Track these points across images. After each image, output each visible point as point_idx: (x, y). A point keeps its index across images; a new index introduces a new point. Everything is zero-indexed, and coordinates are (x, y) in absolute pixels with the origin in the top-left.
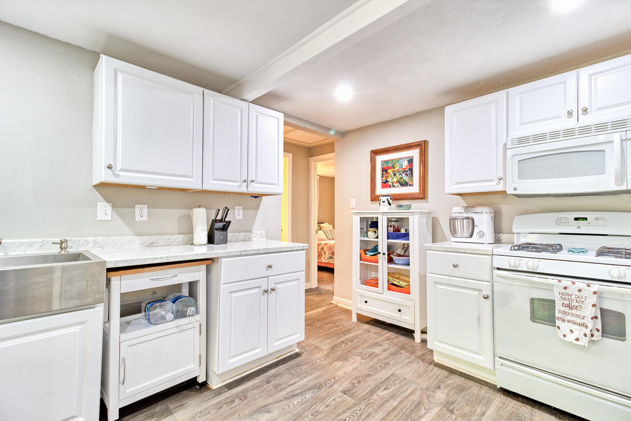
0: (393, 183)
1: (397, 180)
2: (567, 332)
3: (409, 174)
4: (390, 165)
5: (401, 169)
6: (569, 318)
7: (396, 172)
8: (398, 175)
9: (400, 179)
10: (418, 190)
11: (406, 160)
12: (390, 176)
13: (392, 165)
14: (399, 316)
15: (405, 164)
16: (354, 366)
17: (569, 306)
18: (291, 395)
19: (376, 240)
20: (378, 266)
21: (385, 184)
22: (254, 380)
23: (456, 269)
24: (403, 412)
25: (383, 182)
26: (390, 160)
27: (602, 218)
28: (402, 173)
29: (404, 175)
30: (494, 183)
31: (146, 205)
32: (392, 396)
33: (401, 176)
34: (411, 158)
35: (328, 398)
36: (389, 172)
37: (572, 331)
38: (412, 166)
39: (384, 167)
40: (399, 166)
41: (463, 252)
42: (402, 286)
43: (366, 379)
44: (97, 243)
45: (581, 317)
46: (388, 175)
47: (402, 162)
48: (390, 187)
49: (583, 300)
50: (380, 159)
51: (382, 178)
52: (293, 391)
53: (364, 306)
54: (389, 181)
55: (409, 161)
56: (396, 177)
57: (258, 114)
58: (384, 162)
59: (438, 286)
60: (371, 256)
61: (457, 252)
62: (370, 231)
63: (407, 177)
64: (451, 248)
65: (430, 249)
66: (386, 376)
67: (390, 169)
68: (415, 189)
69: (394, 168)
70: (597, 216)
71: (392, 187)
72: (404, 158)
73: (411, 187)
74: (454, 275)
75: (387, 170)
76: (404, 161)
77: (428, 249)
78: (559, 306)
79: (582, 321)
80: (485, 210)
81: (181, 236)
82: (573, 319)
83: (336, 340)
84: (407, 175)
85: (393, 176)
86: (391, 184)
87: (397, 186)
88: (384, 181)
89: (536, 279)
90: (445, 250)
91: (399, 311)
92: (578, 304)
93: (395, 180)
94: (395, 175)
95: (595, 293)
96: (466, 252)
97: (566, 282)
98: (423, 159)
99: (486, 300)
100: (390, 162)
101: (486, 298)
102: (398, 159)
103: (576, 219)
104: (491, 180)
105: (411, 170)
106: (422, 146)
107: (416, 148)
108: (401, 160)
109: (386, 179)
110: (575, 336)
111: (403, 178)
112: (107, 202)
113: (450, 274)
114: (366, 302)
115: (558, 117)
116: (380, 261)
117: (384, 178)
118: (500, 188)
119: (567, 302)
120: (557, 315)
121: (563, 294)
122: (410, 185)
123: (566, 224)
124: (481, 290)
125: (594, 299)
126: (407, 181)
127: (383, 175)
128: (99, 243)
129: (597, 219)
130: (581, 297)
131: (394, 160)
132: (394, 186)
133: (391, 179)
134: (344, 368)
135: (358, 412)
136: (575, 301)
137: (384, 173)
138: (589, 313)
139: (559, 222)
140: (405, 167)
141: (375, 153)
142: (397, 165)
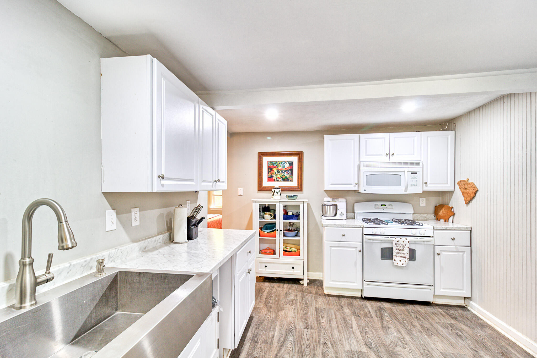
0: (277, 178)
1: (281, 176)
2: (398, 262)
3: (290, 173)
4: (275, 165)
5: (284, 169)
6: (399, 255)
7: (280, 171)
8: (281, 173)
9: (283, 176)
10: (297, 185)
11: (287, 163)
12: (275, 173)
13: (277, 165)
14: (292, 271)
15: (287, 165)
16: (292, 312)
17: (399, 250)
18: (281, 343)
19: (274, 220)
20: (275, 239)
21: (270, 178)
22: (245, 345)
23: (343, 237)
24: (343, 325)
25: (268, 177)
26: (274, 161)
27: (392, 205)
28: (285, 172)
29: (286, 173)
30: (352, 186)
31: (138, 209)
32: (329, 320)
33: (284, 174)
34: (291, 162)
35: (303, 336)
36: (274, 170)
37: (400, 261)
38: (292, 168)
39: (269, 166)
40: (282, 167)
41: (347, 226)
42: (293, 251)
43: (307, 317)
44: (111, 257)
45: (404, 254)
46: (273, 172)
47: (284, 164)
48: (275, 181)
49: (404, 246)
50: (266, 160)
51: (268, 174)
52: (279, 340)
53: (264, 270)
54: (274, 177)
55: (290, 164)
56: (280, 174)
57: (219, 122)
58: (269, 162)
59: (333, 248)
60: (267, 232)
61: (344, 227)
62: (267, 214)
63: (288, 175)
64: (340, 225)
65: (328, 226)
66: (314, 311)
67: (275, 168)
68: (295, 183)
69: (278, 167)
70: (389, 204)
71: (276, 181)
72: (286, 161)
73: (291, 183)
74: (341, 241)
75: (272, 168)
76: (286, 163)
77: (326, 226)
78: (395, 250)
79: (404, 255)
80: (344, 200)
81: (162, 236)
82: (400, 255)
83: (261, 299)
84: (288, 174)
85: (277, 173)
86: (275, 179)
87: (281, 181)
88: (270, 176)
89: (384, 238)
90: (336, 226)
91: (293, 268)
92: (403, 248)
93: (279, 176)
94: (278, 172)
95: (409, 242)
96: (349, 227)
97: (398, 238)
98: (301, 164)
99: (360, 252)
100: (275, 163)
101: (360, 251)
102: (281, 161)
103: (382, 205)
104: (351, 184)
105: (291, 170)
106: (300, 155)
107: (296, 156)
108: (284, 163)
109: (271, 175)
110: (402, 262)
111: (285, 175)
112: (113, 209)
113: (339, 240)
114: (266, 267)
115: (382, 155)
116: (277, 236)
117: (269, 174)
118: (356, 189)
119: (398, 248)
120: (394, 254)
121: (397, 244)
122: (290, 181)
123: (378, 208)
124: (356, 247)
125: (408, 245)
126: (288, 177)
127: (268, 171)
128: (112, 256)
129: (389, 205)
130: (404, 245)
131: (278, 161)
132: (278, 181)
133: (275, 175)
134: (288, 315)
135: (325, 335)
136: (401, 247)
137: (270, 170)
138: (407, 251)
139: (376, 207)
140: (287, 168)
141: (262, 155)
142: (280, 165)
